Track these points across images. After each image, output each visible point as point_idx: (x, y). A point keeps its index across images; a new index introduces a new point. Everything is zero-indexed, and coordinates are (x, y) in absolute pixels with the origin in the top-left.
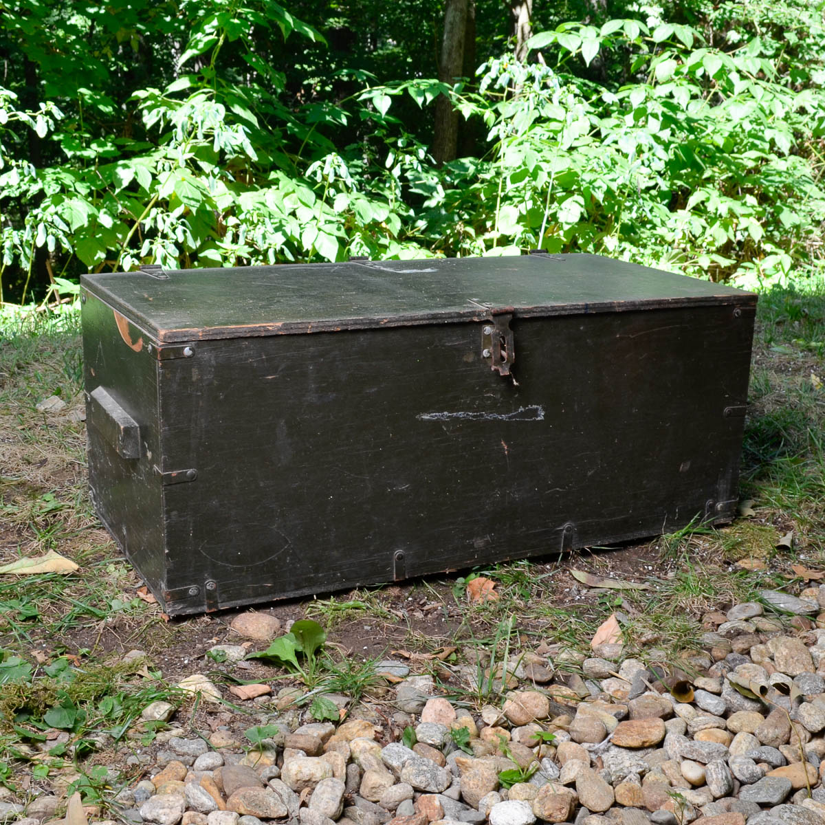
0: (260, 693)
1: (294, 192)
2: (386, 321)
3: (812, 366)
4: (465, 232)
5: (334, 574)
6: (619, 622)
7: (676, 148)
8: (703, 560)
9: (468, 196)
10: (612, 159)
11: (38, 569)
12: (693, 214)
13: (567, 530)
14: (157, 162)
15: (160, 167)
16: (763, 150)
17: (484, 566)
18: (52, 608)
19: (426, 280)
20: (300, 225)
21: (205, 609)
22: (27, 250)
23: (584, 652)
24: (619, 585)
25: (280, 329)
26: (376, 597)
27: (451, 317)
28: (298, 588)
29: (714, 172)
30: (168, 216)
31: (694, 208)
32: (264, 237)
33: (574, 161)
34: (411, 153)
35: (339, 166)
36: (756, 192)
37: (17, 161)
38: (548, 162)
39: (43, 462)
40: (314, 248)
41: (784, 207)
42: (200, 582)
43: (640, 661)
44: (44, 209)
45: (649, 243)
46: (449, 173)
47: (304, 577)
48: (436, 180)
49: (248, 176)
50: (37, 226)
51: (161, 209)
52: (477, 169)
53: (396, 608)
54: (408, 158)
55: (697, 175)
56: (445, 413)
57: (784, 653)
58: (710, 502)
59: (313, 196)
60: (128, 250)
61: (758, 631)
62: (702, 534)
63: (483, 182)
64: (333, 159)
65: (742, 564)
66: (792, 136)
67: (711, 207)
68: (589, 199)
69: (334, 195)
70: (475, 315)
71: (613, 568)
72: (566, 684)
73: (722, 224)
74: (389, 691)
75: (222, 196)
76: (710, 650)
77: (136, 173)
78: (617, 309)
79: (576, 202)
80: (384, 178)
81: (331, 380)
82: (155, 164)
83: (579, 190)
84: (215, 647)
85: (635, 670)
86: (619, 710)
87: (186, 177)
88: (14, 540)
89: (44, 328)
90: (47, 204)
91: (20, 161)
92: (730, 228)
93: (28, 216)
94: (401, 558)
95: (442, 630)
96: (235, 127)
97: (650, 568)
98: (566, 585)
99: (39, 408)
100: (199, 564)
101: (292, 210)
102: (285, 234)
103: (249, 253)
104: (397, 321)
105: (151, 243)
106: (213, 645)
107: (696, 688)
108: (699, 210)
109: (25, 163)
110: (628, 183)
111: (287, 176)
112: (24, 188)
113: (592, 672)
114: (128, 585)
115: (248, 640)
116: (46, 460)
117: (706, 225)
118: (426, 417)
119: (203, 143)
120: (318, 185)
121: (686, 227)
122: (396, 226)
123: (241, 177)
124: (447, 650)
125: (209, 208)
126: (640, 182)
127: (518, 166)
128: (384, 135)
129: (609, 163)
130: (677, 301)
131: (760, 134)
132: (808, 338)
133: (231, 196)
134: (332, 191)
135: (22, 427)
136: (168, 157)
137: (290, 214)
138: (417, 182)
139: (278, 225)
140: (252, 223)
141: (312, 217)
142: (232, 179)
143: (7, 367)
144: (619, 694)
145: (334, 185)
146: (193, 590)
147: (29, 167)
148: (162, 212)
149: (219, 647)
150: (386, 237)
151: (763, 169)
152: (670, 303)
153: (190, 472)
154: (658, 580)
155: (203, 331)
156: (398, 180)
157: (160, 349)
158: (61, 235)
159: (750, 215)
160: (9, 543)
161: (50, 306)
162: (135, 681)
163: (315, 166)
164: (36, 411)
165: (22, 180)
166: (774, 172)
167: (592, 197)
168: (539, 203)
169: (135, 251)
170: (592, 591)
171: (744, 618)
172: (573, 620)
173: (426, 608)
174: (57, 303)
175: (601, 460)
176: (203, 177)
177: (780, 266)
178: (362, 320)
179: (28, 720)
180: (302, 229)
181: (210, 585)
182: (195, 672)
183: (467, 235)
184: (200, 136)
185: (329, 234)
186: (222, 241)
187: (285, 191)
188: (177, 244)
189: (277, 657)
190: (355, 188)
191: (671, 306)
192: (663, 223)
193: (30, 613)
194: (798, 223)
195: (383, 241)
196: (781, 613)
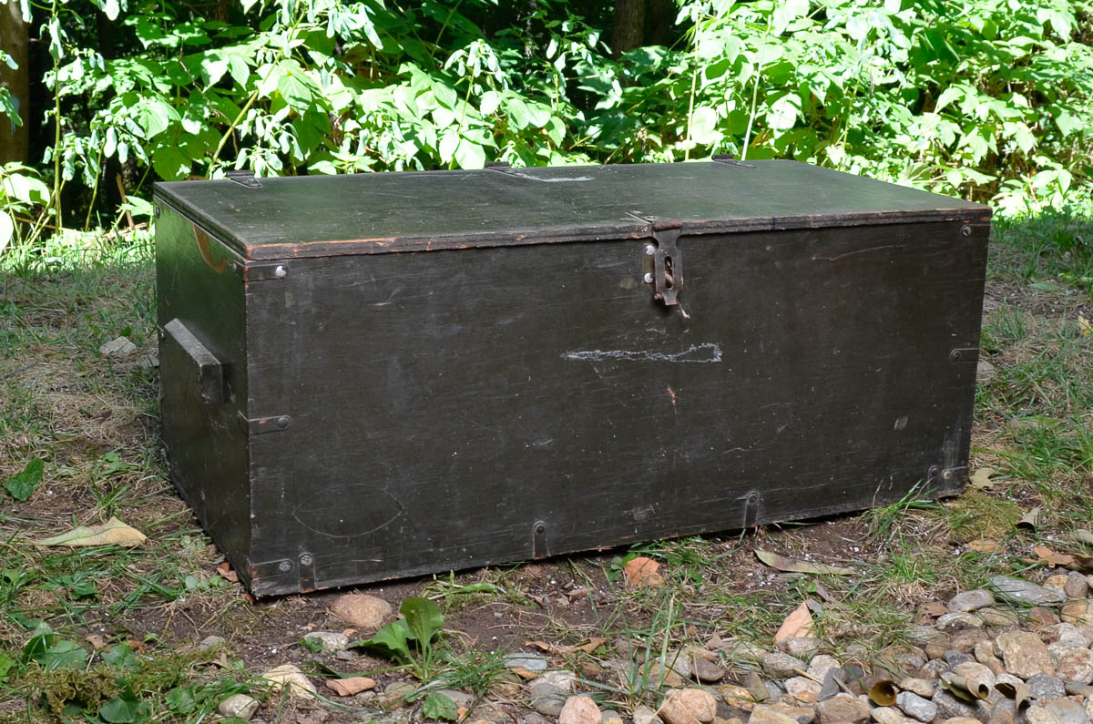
0: (363, 688)
1: (430, 89)
2: (523, 237)
3: (1081, 306)
4: (650, 141)
5: (459, 550)
6: (811, 611)
7: (921, 33)
8: (924, 540)
9: (654, 95)
10: (837, 47)
11: (96, 540)
12: (943, 117)
13: (751, 501)
14: (257, 51)
15: (260, 57)
16: (1034, 36)
17: (646, 542)
18: (113, 586)
19: (578, 190)
20: (437, 131)
21: (298, 588)
22: (92, 162)
23: (767, 647)
24: (816, 569)
25: (393, 245)
26: (511, 579)
27: (605, 233)
28: (415, 564)
29: (971, 64)
30: (270, 119)
31: (944, 110)
32: (391, 146)
33: (789, 50)
34: (578, 40)
35: (487, 56)
36: (1026, 89)
37: (81, 49)
38: (754, 51)
39: (107, 415)
40: (455, 161)
41: (1062, 109)
42: (293, 555)
43: (835, 658)
44: (114, 111)
45: (886, 155)
46: (628, 65)
47: (422, 551)
48: (612, 73)
49: (372, 70)
50: (105, 131)
51: (260, 111)
52: (663, 61)
53: (535, 592)
54: (575, 47)
55: (951, 68)
56: (598, 351)
57: (1015, 651)
58: (934, 468)
59: (454, 94)
60: (219, 161)
61: (987, 625)
62: (925, 509)
63: (673, 77)
64: (479, 48)
65: (973, 547)
66: (1073, 17)
67: (966, 108)
68: (807, 98)
69: (481, 94)
70: (634, 231)
71: (808, 548)
72: (740, 684)
73: (981, 131)
74: (521, 688)
75: (338, 95)
76: (923, 646)
77: (230, 66)
78: (813, 225)
79: (791, 102)
80: (544, 72)
81: (454, 309)
82: (254, 54)
83: (795, 86)
84: (310, 634)
85: (827, 668)
86: (802, 714)
87: (293, 72)
88: (68, 507)
89: (113, 258)
90: (118, 104)
91: (85, 50)
92: (992, 135)
93: (94, 119)
94: (540, 531)
95: (591, 619)
96: (355, 6)
97: (857, 549)
98: (749, 569)
99: (104, 352)
100: (291, 533)
101: (427, 112)
102: (417, 143)
103: (371, 166)
104: (537, 237)
105: (249, 153)
106: (308, 631)
107: (902, 690)
108: (951, 112)
109: (90, 52)
110: (857, 77)
111: (422, 69)
112: (89, 83)
113: (774, 670)
114: (207, 561)
115: (351, 627)
116: (110, 413)
117: (960, 132)
118: (573, 356)
119: (314, 26)
120: (461, 80)
121: (934, 134)
122: (559, 133)
123: (363, 70)
124: (595, 642)
125: (320, 109)
126: (873, 75)
127: (716, 56)
128: (545, 18)
129: (833, 52)
130: (888, 216)
131: (1032, 15)
132: (1079, 271)
133: (350, 94)
134: (478, 88)
135: (82, 374)
136: (271, 44)
137: (425, 117)
138: (587, 77)
139: (409, 131)
140: (376, 128)
141: (453, 120)
142: (351, 73)
143: (65, 303)
144: (806, 696)
145: (481, 80)
146: (284, 566)
147: (96, 57)
148: (263, 115)
149: (315, 634)
150: (545, 146)
151: (1035, 60)
152: (881, 218)
153: (282, 419)
154: (865, 564)
155: (299, 247)
156: (562, 75)
157: (247, 267)
158: (135, 142)
159: (1019, 119)
160: (62, 510)
161: (120, 232)
162: (212, 671)
163: (456, 56)
164: (99, 355)
165: (87, 74)
166: (1049, 64)
167: (811, 95)
168: (744, 103)
169: (228, 163)
170: (781, 576)
171: (968, 609)
172: (754, 609)
173: (573, 593)
174: (130, 228)
175: (794, 414)
176: (315, 70)
177: (1057, 185)
178: (493, 235)
179: (81, 713)
180: (439, 136)
181: (307, 560)
182: (285, 662)
183: (652, 145)
184: (310, 18)
185: (474, 142)
186: (337, 151)
187: (419, 88)
188: (280, 154)
189: (384, 646)
190: (506, 85)
191: (881, 222)
192: (904, 128)
193: (85, 592)
194: (1079, 129)
195: (543, 152)
196: (1016, 605)
